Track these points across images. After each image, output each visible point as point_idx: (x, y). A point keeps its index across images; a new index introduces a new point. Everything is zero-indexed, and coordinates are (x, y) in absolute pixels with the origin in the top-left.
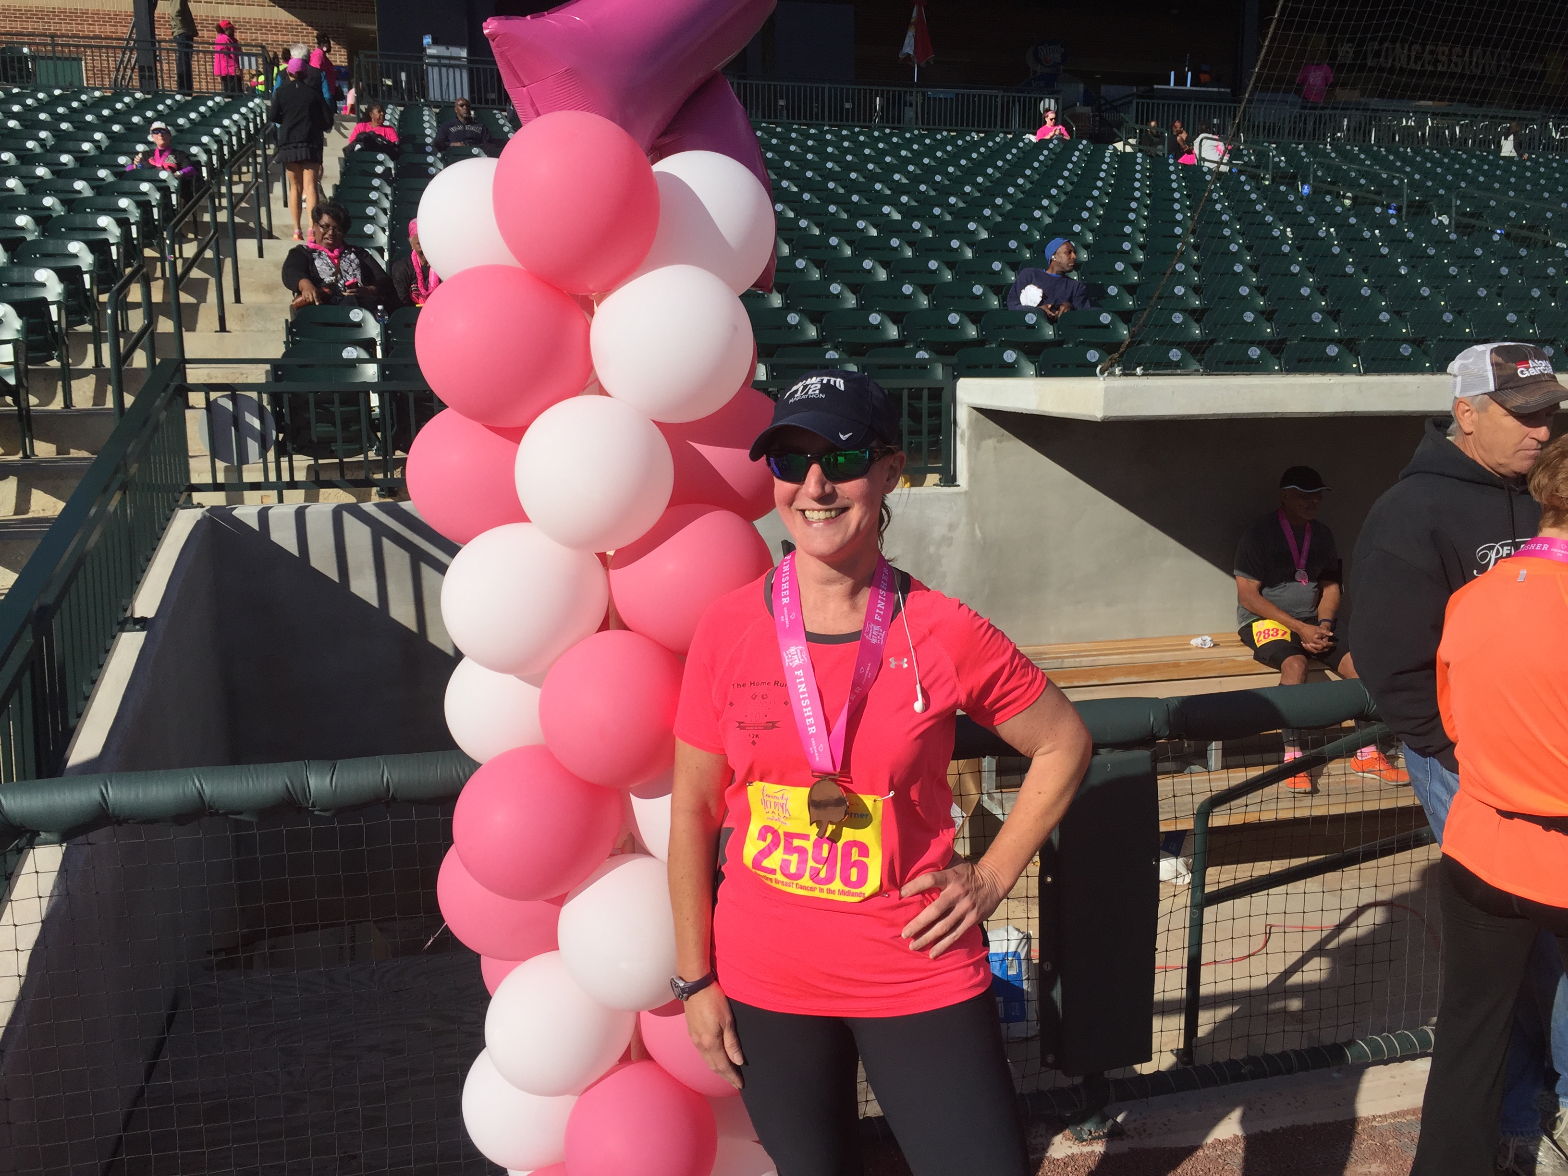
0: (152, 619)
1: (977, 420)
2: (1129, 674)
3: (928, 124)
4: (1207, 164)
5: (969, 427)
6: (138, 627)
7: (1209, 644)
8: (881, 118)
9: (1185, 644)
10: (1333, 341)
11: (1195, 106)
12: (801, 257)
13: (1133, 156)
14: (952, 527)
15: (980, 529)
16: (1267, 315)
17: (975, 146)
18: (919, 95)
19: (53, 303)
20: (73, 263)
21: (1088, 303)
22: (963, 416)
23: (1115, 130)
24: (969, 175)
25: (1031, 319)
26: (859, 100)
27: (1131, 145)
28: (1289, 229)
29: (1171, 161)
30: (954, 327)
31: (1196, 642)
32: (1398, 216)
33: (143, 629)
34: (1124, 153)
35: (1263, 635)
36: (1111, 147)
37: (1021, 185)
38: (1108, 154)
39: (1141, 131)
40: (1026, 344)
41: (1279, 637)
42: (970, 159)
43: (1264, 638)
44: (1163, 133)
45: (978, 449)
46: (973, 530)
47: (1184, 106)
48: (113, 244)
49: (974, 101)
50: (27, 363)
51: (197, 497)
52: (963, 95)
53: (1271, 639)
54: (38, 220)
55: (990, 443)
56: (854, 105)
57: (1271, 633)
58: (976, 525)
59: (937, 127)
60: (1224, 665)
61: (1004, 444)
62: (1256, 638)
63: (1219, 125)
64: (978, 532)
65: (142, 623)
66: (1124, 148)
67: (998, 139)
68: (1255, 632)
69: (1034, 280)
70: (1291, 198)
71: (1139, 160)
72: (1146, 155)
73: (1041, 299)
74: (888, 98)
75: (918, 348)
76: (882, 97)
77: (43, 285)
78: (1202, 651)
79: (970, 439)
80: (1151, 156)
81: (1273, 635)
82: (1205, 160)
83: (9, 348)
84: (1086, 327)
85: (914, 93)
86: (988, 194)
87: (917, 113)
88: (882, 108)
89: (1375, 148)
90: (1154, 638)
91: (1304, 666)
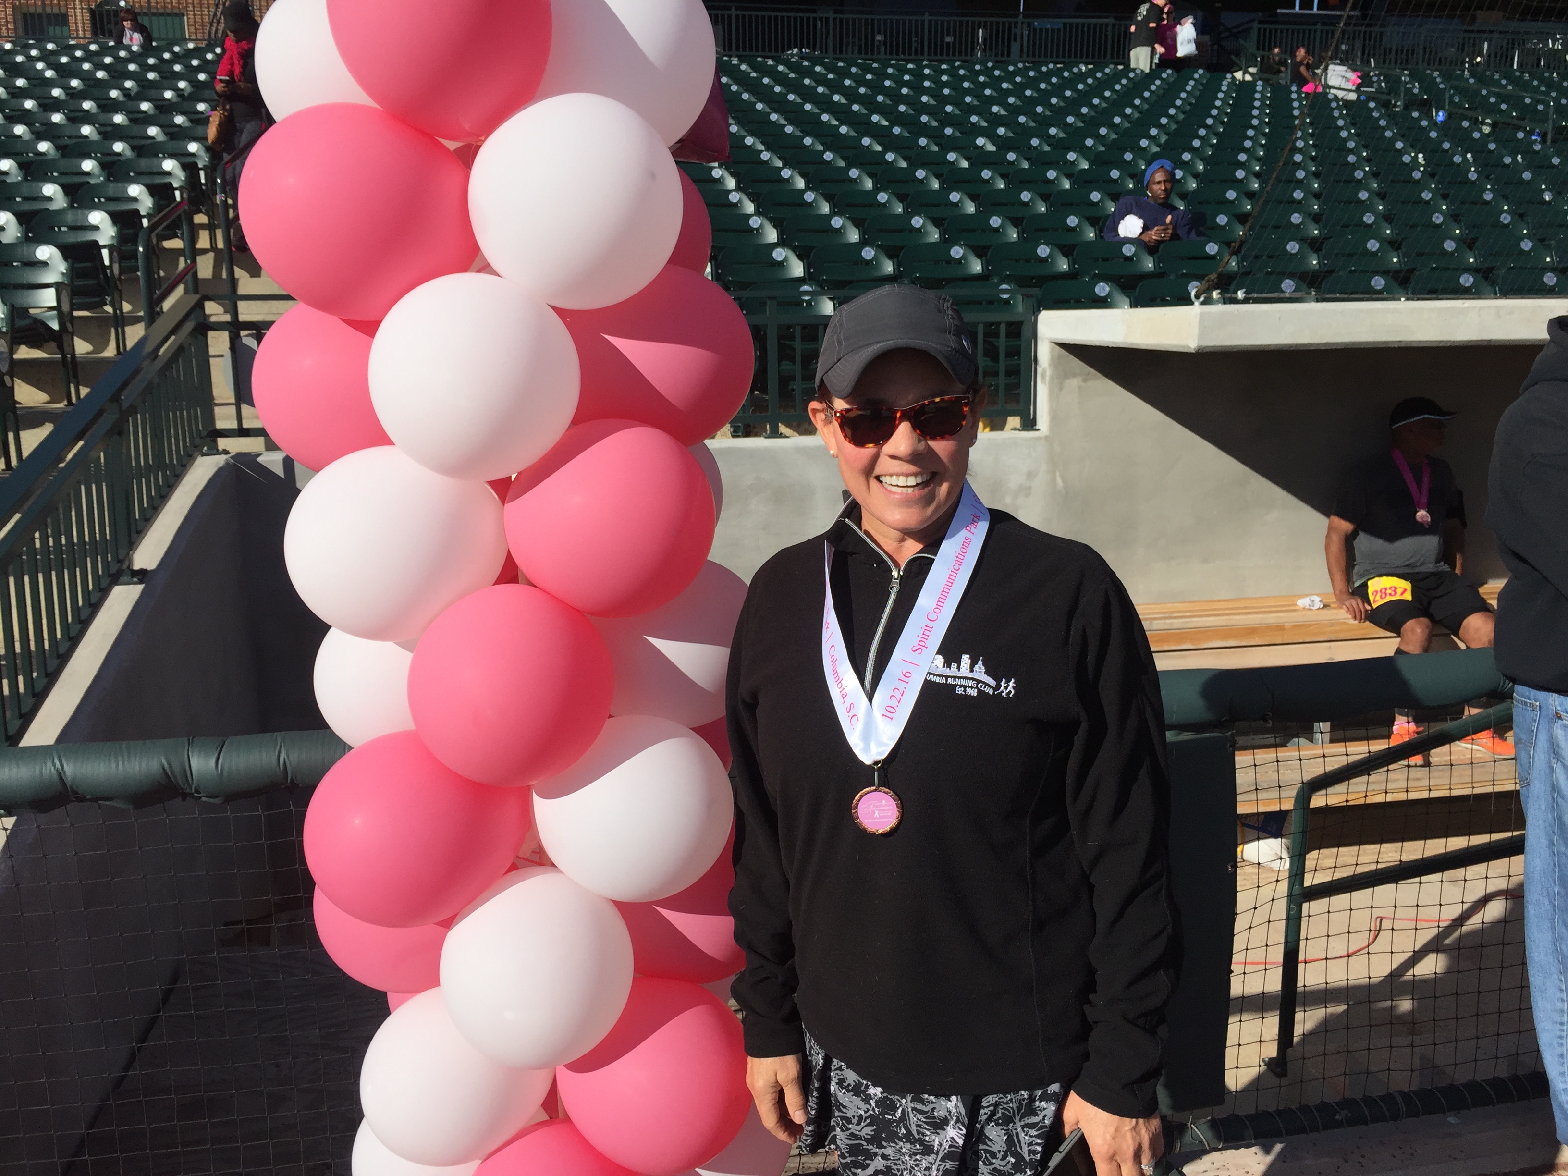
0: (152, 571)
1: (1060, 357)
2: (1226, 637)
3: (1034, 56)
4: (1333, 91)
5: (1050, 365)
6: (135, 580)
7: (1318, 605)
8: (984, 50)
9: (1289, 605)
10: (1468, 270)
11: (1322, 31)
12: (885, 191)
13: (1253, 84)
14: (1030, 475)
15: (1062, 478)
16: (1394, 244)
17: (1082, 77)
18: (1025, 26)
19: (104, 247)
20: (132, 206)
21: (1193, 234)
22: (1044, 352)
23: (1233, 57)
24: (1072, 106)
25: (1128, 250)
26: (961, 32)
27: (1251, 74)
28: (1420, 155)
29: (1294, 88)
30: (1044, 260)
31: (1302, 603)
32: (1544, 141)
33: (140, 582)
34: (1243, 82)
35: (1379, 594)
36: (1229, 76)
37: (1129, 116)
38: (1225, 83)
39: (1262, 58)
40: (1121, 277)
41: (1398, 597)
42: (1075, 90)
43: (1381, 597)
44: (1286, 60)
45: (1061, 388)
46: (1054, 479)
47: (1310, 31)
48: (176, 189)
49: (1083, 31)
50: (73, 308)
51: (223, 443)
52: (1071, 25)
53: (1389, 599)
54: (103, 165)
55: (1074, 383)
56: (955, 39)
57: (1389, 591)
58: (1058, 473)
59: (1043, 59)
60: (1334, 628)
61: (1090, 384)
62: (1371, 598)
63: (1347, 51)
64: (1059, 482)
65: (142, 575)
66: (1244, 77)
67: (1107, 70)
68: (1370, 591)
69: (1134, 209)
70: (1424, 123)
71: (1259, 88)
72: (1266, 81)
73: (1141, 230)
74: (991, 30)
75: (1003, 281)
76: (985, 28)
77: (96, 228)
78: (1309, 612)
79: (1052, 378)
80: (1271, 85)
81: (1390, 594)
82: (1331, 87)
83: (52, 292)
84: (1190, 258)
85: (1019, 25)
86: (1091, 125)
87: (1022, 46)
88: (984, 40)
89: (1518, 74)
90: (1256, 598)
91: (1427, 631)
